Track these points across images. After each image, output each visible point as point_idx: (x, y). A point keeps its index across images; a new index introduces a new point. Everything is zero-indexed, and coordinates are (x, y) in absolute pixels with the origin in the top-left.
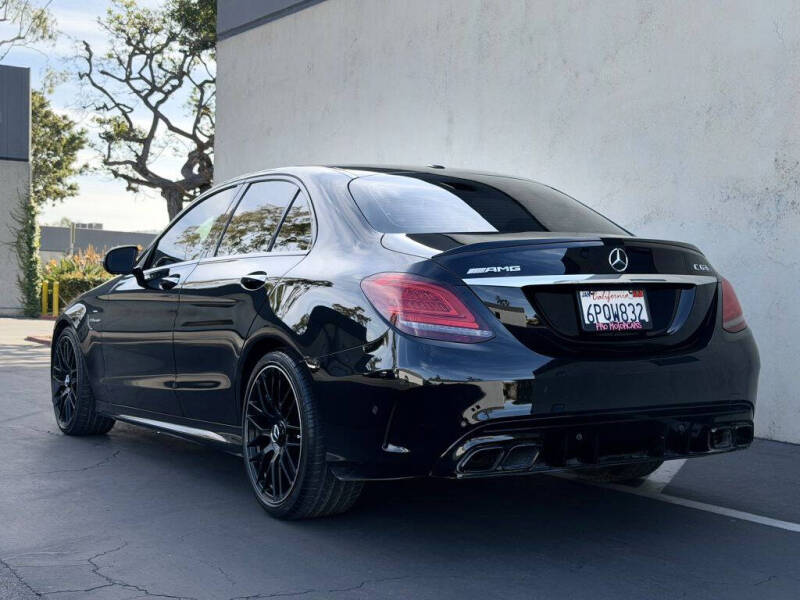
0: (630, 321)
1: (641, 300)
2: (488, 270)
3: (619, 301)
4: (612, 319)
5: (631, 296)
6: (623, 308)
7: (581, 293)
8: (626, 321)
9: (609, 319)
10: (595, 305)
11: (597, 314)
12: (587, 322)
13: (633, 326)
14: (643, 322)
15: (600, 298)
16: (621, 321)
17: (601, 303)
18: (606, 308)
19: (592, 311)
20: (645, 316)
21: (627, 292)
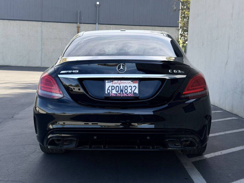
0: (128, 93)
1: (137, 85)
2: (67, 72)
3: (124, 85)
4: (119, 92)
5: (131, 83)
6: (126, 88)
7: (106, 81)
8: (126, 93)
9: (118, 92)
10: (112, 86)
11: (112, 89)
12: (106, 93)
13: (129, 95)
14: (135, 93)
15: (116, 84)
16: (124, 93)
17: (115, 85)
18: (117, 88)
19: (110, 88)
20: (137, 91)
21: (130, 81)
